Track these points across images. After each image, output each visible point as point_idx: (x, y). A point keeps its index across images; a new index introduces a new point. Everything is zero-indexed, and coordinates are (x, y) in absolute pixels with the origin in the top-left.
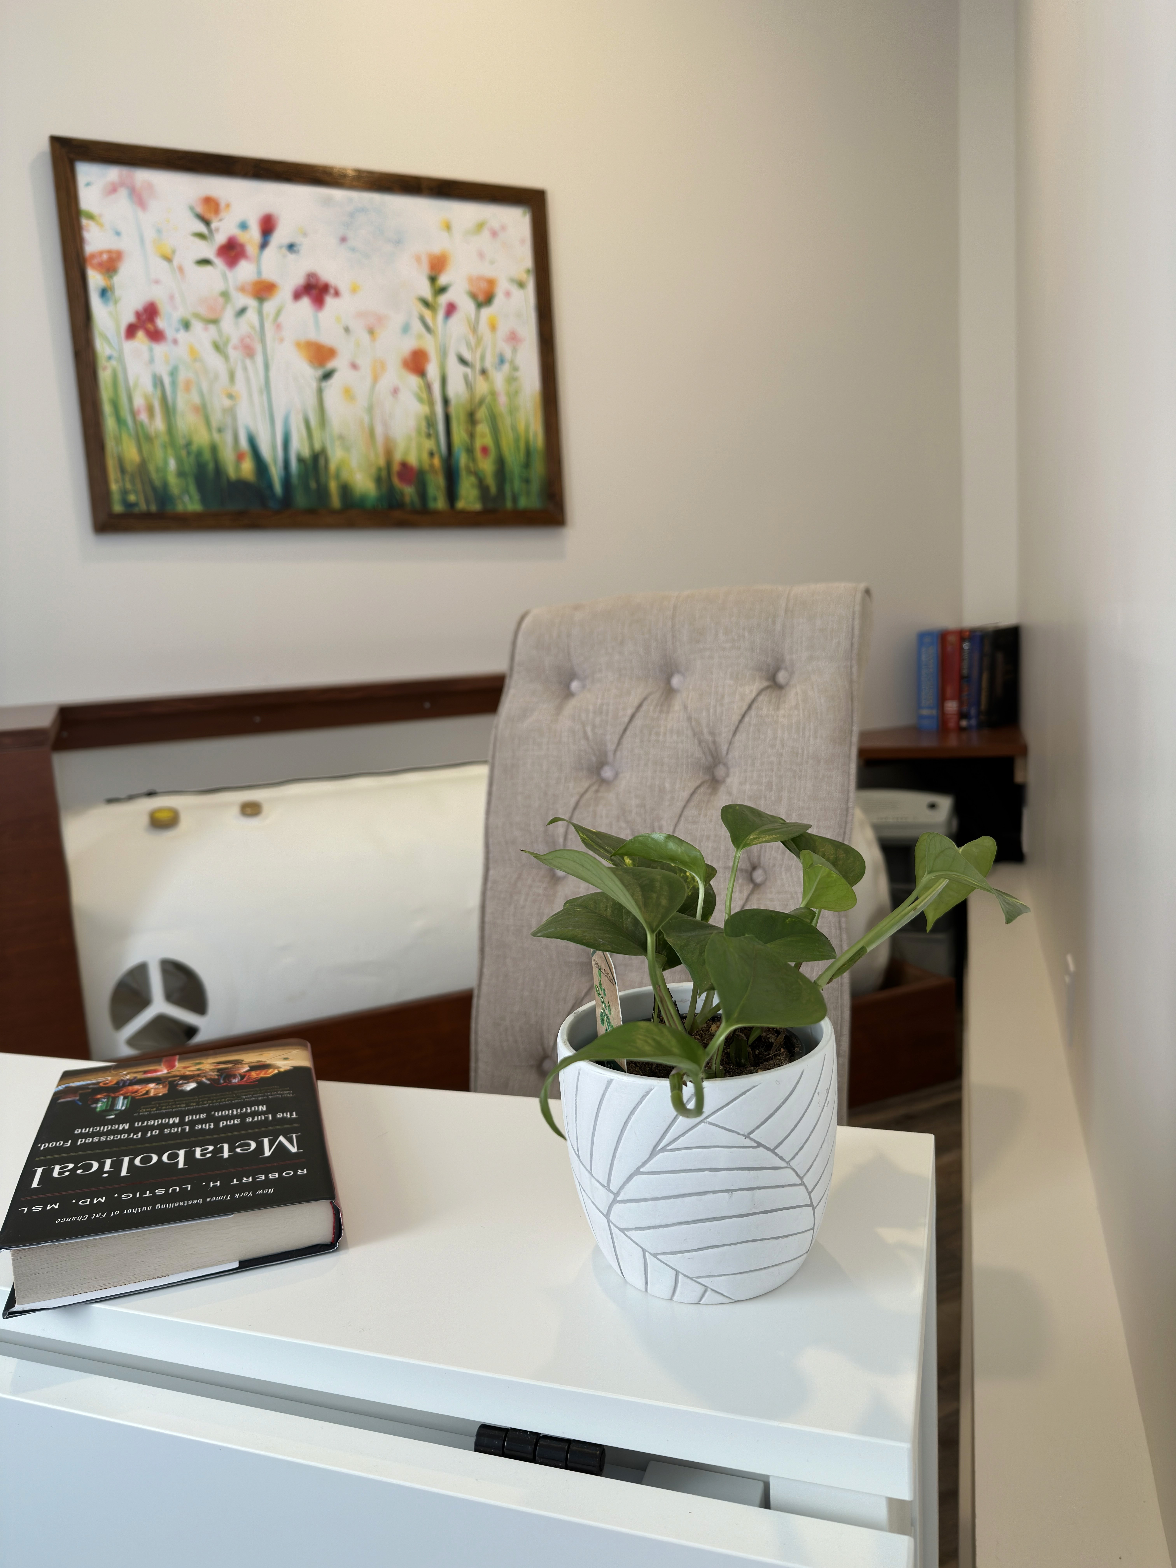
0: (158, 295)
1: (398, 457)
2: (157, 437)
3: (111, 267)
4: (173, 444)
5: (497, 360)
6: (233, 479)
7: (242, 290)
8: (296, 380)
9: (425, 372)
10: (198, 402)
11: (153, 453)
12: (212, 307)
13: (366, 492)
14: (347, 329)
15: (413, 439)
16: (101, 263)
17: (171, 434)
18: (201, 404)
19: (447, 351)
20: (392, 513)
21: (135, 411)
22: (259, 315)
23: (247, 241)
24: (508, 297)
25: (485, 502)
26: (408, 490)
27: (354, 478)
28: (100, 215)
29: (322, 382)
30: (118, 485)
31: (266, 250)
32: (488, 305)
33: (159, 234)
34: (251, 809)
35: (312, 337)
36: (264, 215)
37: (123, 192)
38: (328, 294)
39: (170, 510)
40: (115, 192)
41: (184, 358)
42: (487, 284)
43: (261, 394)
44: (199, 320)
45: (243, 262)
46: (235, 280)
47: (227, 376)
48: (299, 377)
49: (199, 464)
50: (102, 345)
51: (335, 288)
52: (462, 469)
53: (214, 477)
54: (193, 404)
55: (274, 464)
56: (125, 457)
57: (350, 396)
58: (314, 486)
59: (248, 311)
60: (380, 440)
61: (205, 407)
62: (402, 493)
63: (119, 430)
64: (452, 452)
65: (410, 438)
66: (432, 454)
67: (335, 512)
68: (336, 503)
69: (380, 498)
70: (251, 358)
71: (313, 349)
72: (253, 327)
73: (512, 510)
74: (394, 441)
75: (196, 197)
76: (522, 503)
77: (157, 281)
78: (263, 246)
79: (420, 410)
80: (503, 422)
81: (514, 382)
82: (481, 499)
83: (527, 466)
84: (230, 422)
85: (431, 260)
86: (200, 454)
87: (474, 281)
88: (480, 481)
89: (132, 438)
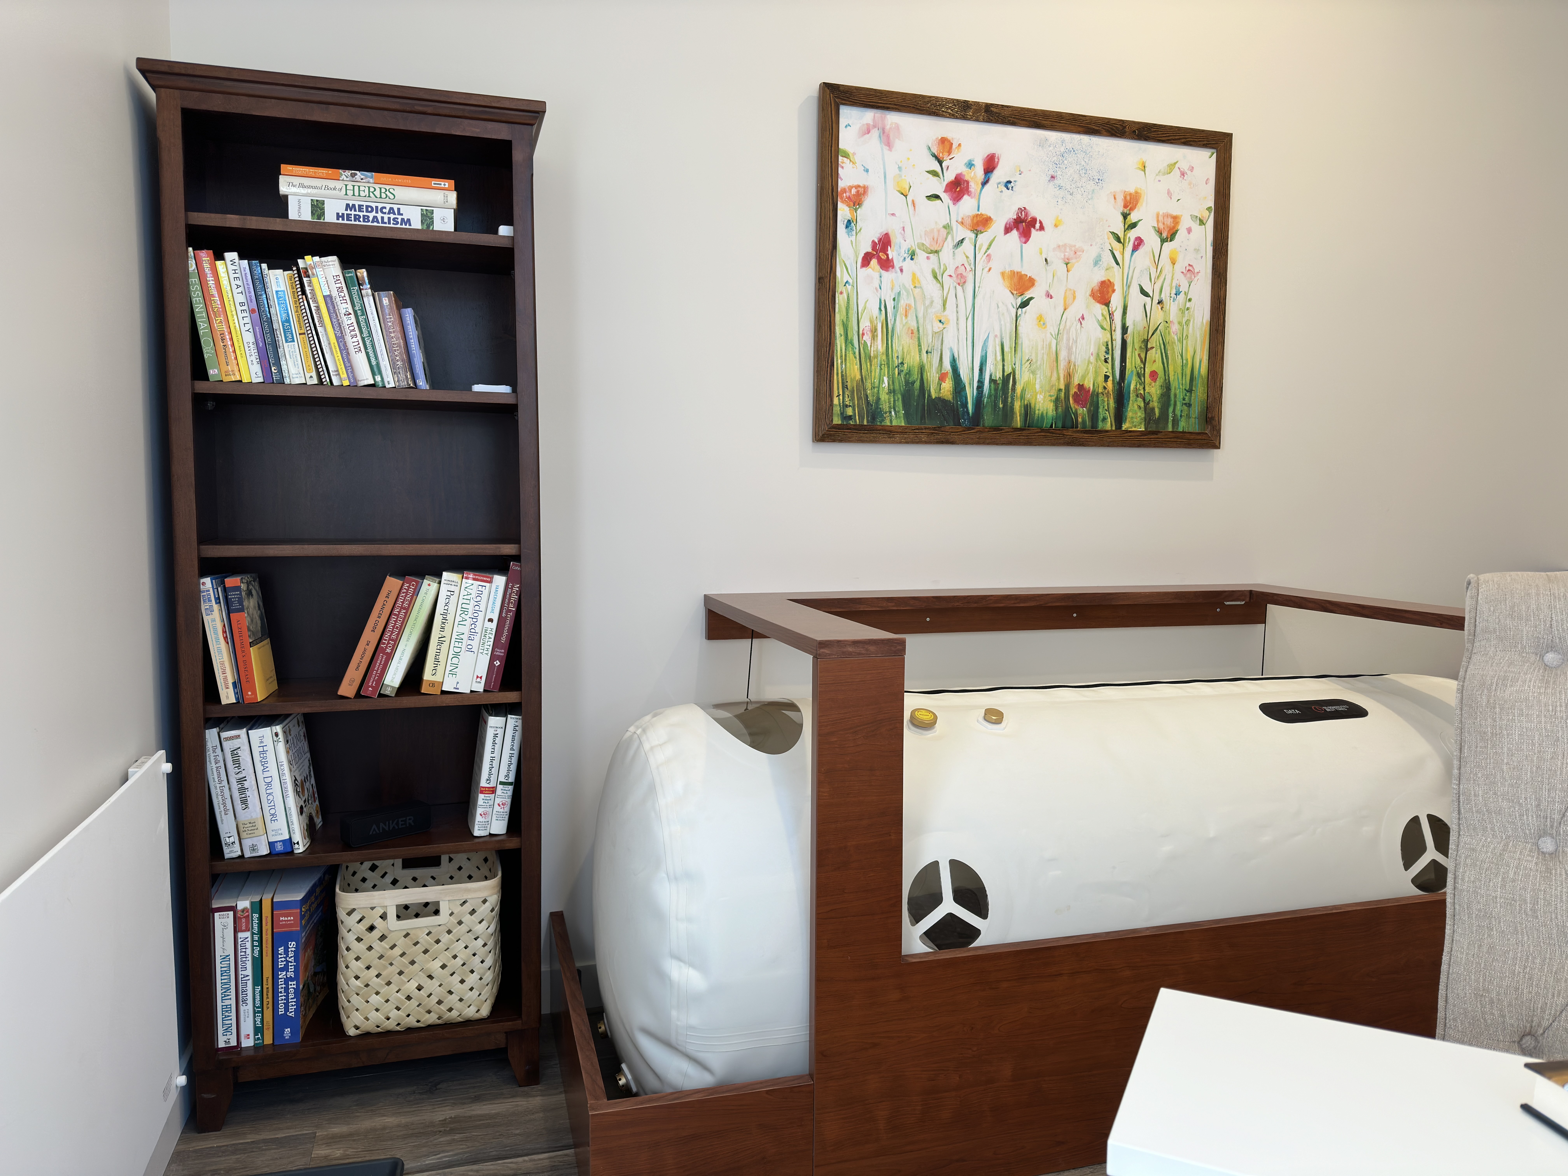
0: (893, 228)
1: (1076, 381)
2: (876, 357)
3: (856, 201)
4: (888, 364)
5: (1174, 291)
6: (934, 397)
7: (962, 223)
8: (998, 307)
9: (1110, 302)
10: (913, 325)
11: (871, 372)
12: (935, 239)
13: (1045, 412)
14: (1046, 260)
15: (1091, 363)
16: (849, 197)
17: (887, 355)
18: (916, 327)
19: (1130, 283)
20: (1065, 432)
21: (861, 332)
22: (973, 247)
23: (972, 179)
24: (1189, 233)
25: (1149, 423)
26: (1082, 411)
27: (1036, 399)
28: (854, 154)
29: (1020, 309)
30: (839, 399)
31: (987, 187)
32: (1171, 241)
33: (900, 171)
34: (994, 716)
35: (1017, 269)
36: (989, 155)
37: (875, 133)
38: (1034, 227)
39: (878, 424)
40: (868, 133)
41: (907, 286)
42: (1172, 220)
43: (967, 319)
44: (924, 251)
45: (966, 197)
46: (958, 214)
47: (941, 302)
48: (1000, 305)
49: (907, 382)
50: (842, 271)
51: (1041, 222)
52: (1131, 392)
53: (919, 396)
54: (909, 328)
55: (970, 384)
56: (848, 375)
57: (1042, 322)
58: (1001, 406)
59: (965, 242)
60: (1062, 364)
61: (918, 331)
62: (1076, 414)
63: (845, 349)
64: (1125, 377)
65: (1089, 362)
66: (1106, 377)
67: (1017, 429)
68: (1018, 422)
69: (1056, 418)
70: (962, 286)
71: (1016, 279)
72: (967, 257)
73: (1172, 432)
74: (1075, 365)
75: (934, 138)
76: (1182, 426)
77: (893, 214)
78: (984, 183)
79: (1101, 336)
80: (1173, 349)
81: (1186, 312)
82: (1145, 421)
83: (1190, 391)
84: (938, 344)
85: (1125, 198)
86: (909, 373)
87: (1161, 218)
88: (1146, 404)
89: (855, 357)
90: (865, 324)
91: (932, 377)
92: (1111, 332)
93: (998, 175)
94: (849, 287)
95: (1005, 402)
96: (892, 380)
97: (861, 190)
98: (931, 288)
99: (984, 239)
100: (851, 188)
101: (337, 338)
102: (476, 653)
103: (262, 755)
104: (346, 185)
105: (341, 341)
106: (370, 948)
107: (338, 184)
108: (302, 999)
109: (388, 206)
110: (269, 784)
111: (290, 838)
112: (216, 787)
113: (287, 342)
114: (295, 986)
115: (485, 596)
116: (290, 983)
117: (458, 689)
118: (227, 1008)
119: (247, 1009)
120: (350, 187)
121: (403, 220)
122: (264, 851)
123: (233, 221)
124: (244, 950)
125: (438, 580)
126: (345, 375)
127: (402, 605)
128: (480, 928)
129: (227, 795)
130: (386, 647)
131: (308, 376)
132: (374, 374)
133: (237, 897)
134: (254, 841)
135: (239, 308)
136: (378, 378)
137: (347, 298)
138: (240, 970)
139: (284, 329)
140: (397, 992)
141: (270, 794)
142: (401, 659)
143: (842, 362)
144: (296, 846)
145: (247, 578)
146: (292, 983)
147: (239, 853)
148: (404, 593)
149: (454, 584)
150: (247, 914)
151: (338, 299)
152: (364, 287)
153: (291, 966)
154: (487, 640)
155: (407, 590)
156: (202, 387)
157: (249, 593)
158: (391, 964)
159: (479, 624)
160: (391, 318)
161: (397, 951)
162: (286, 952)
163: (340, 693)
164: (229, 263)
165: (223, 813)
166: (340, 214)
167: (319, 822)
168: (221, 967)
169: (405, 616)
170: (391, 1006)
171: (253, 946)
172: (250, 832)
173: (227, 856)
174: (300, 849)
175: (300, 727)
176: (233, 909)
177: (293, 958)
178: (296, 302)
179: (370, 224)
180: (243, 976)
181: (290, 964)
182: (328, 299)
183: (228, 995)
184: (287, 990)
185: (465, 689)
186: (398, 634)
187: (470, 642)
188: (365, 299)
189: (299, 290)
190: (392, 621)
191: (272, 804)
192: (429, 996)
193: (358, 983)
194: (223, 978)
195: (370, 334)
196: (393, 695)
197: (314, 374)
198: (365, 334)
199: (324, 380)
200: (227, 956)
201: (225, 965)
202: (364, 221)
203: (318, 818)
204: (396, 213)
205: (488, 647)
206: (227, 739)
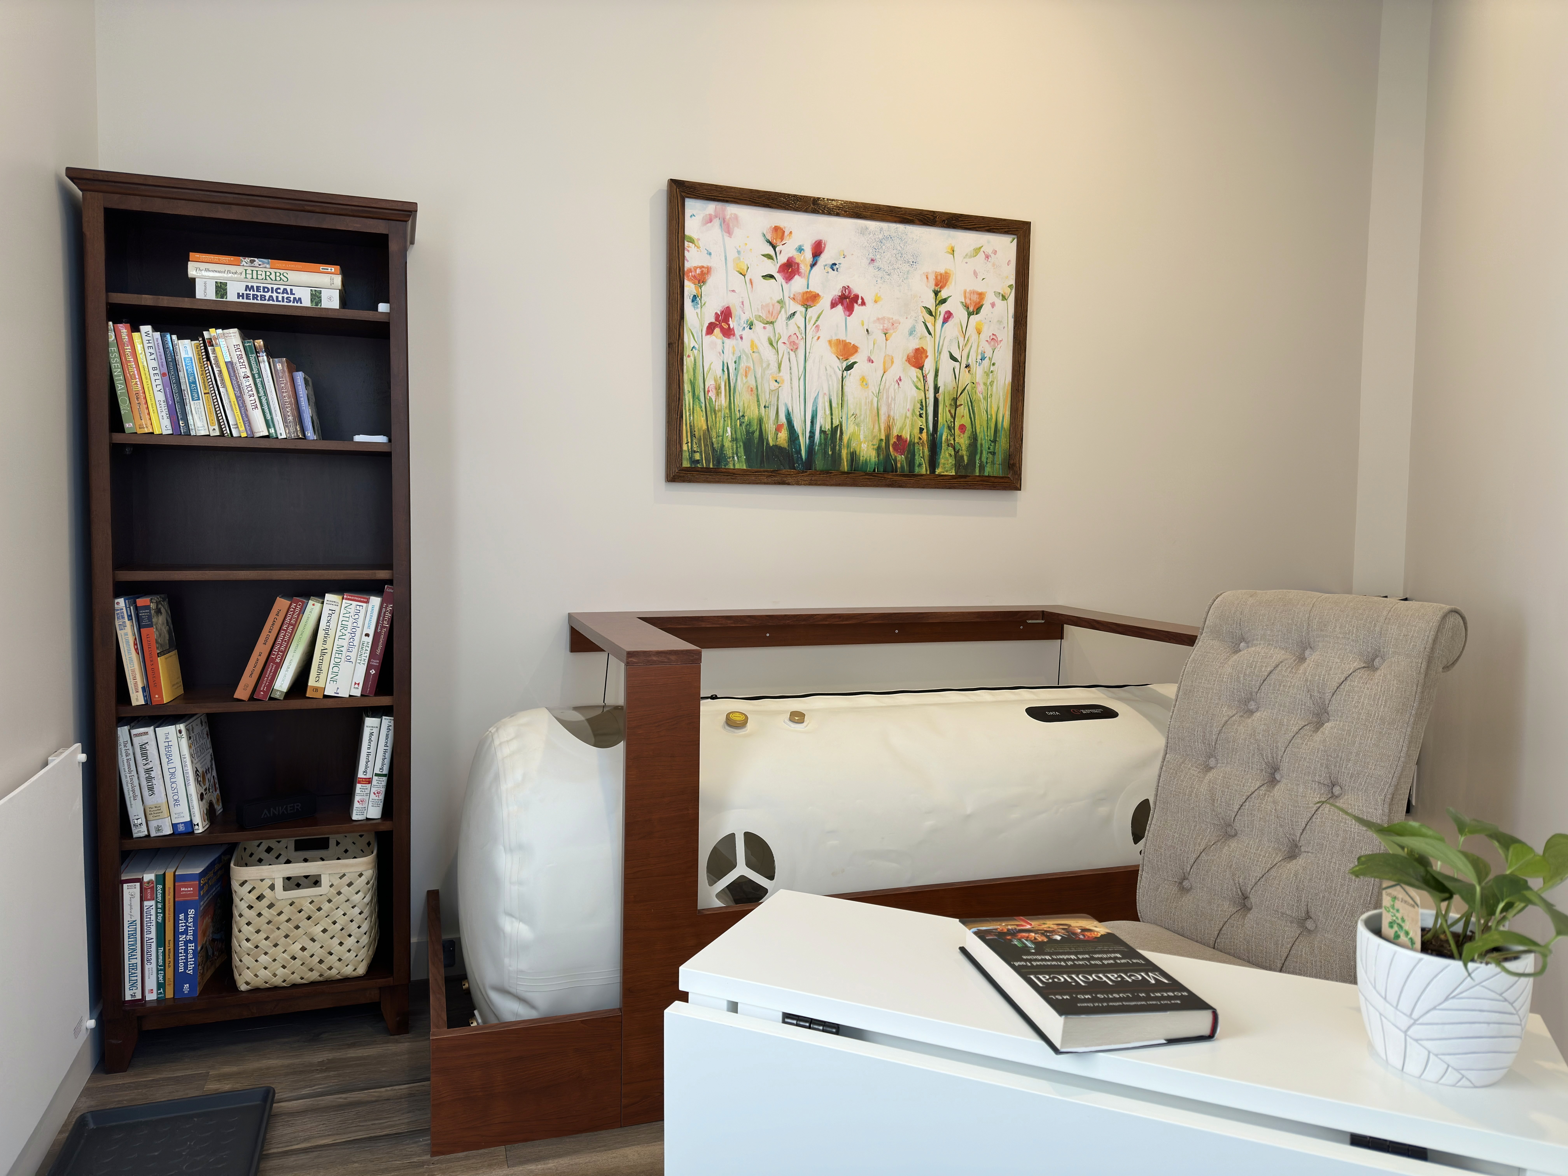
0: (733, 302)
1: (895, 432)
2: (720, 410)
3: (701, 279)
4: (731, 417)
5: (980, 357)
6: (771, 445)
7: (794, 299)
8: (826, 370)
9: (923, 366)
10: (753, 384)
11: (716, 423)
12: (771, 312)
13: (868, 459)
14: (867, 331)
15: (908, 418)
16: (695, 276)
17: (730, 409)
18: (755, 386)
19: (941, 350)
20: (886, 476)
21: (706, 390)
22: (804, 319)
23: (801, 261)
24: (993, 307)
25: (959, 468)
26: (901, 458)
27: (861, 447)
28: (698, 239)
29: (845, 372)
30: (688, 446)
31: (815, 268)
32: (976, 314)
33: (739, 254)
34: (797, 717)
35: (842, 337)
36: (816, 242)
37: (716, 222)
38: (857, 303)
39: (723, 467)
40: (711, 222)
41: (746, 351)
42: (978, 296)
43: (799, 380)
44: (761, 322)
45: (797, 277)
46: (790, 291)
47: (776, 365)
48: (828, 368)
49: (748, 432)
50: (689, 338)
51: (862, 299)
52: (943, 442)
53: (758, 443)
54: (748, 387)
55: (803, 434)
56: (695, 425)
57: (864, 383)
58: (830, 453)
59: (796, 315)
60: (883, 418)
61: (757, 388)
62: (895, 460)
63: (693, 404)
64: (937, 429)
65: (906, 417)
66: (921, 430)
67: (844, 473)
68: (845, 466)
69: (878, 464)
70: (794, 352)
71: (841, 347)
72: (799, 327)
73: (979, 476)
74: (894, 419)
75: (769, 227)
76: (988, 471)
77: (733, 291)
78: (813, 265)
79: (916, 395)
80: (979, 406)
81: (991, 374)
82: (955, 467)
83: (994, 441)
84: (774, 401)
85: (936, 277)
86: (749, 424)
87: (968, 295)
88: (957, 452)
89: (702, 411)
90: (710, 383)
91: (770, 427)
92: (925, 391)
93: (825, 258)
94: (696, 352)
95: (833, 449)
96: (734, 430)
97: (705, 270)
98: (768, 353)
99: (813, 312)
100: (696, 268)
101: (237, 398)
102: (354, 662)
103: (167, 749)
104: (246, 270)
105: (240, 400)
106: (259, 915)
107: (239, 269)
108: (200, 960)
109: (282, 287)
110: (173, 774)
111: (191, 821)
112: (126, 776)
113: (193, 400)
114: (193, 948)
115: (362, 614)
116: (189, 945)
117: (338, 693)
118: (133, 967)
119: (151, 968)
120: (249, 272)
121: (295, 298)
122: (168, 831)
123: (147, 300)
124: (149, 916)
125: (321, 600)
126: (244, 428)
127: (290, 622)
128: (357, 898)
129: (136, 783)
130: (276, 658)
131: (211, 428)
132: (268, 427)
133: (144, 870)
134: (159, 822)
135: (152, 372)
136: (272, 431)
137: (246, 363)
138: (145, 933)
139: (191, 390)
140: (283, 952)
141: (173, 783)
142: (288, 668)
143: (690, 415)
144: (196, 827)
145: (156, 598)
146: (191, 945)
147: (146, 833)
148: (291, 611)
149: (335, 604)
150: (152, 885)
151: (238, 365)
152: (261, 354)
153: (190, 930)
154: (364, 652)
155: (295, 609)
156: (118, 438)
157: (158, 611)
158: (278, 929)
159: (357, 638)
160: (283, 381)
161: (284, 917)
162: (186, 918)
163: (235, 696)
164: (144, 335)
165: (132, 798)
166: (241, 294)
167: (219, 808)
168: (129, 931)
169: (292, 631)
170: (277, 964)
171: (157, 913)
172: (155, 815)
173: (135, 836)
174: (199, 830)
175: (204, 727)
176: (140, 881)
177: (192, 924)
178: (201, 367)
179: (266, 302)
180: (147, 939)
181: (189, 929)
182: (230, 365)
183: (135, 955)
184: (186, 951)
185: (344, 694)
186: (286, 647)
187: (348, 654)
188: (262, 365)
189: (204, 357)
190: (281, 635)
191: (176, 791)
192: (312, 956)
193: (249, 945)
194: (130, 940)
195: (266, 394)
196: (282, 699)
197: (216, 427)
198: (262, 393)
199: (225, 432)
200: (134, 921)
201: (132, 929)
202: (261, 300)
203: (219, 805)
204: (289, 293)
205: (365, 658)
206: (136, 735)
